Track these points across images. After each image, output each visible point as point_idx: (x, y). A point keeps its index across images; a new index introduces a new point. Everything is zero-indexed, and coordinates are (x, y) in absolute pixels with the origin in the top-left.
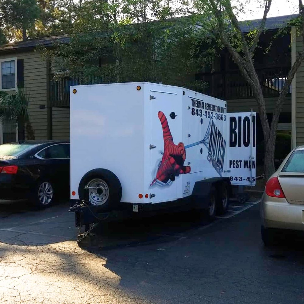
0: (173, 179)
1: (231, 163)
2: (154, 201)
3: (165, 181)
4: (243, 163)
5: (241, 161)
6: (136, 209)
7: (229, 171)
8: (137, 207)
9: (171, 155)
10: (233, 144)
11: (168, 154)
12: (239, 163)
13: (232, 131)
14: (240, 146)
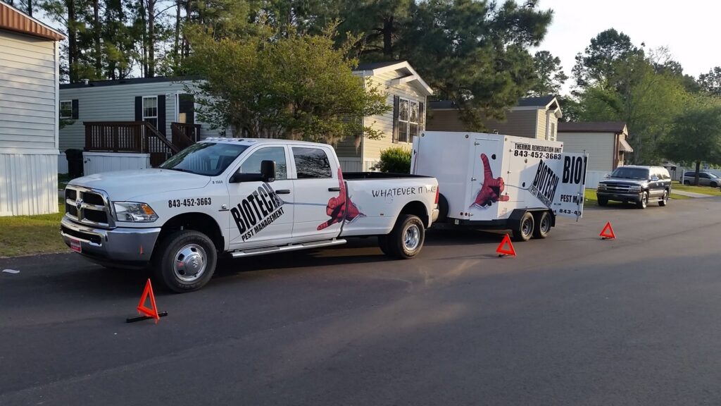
0: (490, 204)
1: (563, 197)
2: (472, 219)
3: (483, 205)
4: (572, 198)
5: (571, 196)
6: (457, 223)
7: (560, 204)
8: (458, 221)
9: (490, 187)
10: (565, 181)
11: (487, 185)
12: (569, 198)
13: (566, 169)
14: (571, 182)
